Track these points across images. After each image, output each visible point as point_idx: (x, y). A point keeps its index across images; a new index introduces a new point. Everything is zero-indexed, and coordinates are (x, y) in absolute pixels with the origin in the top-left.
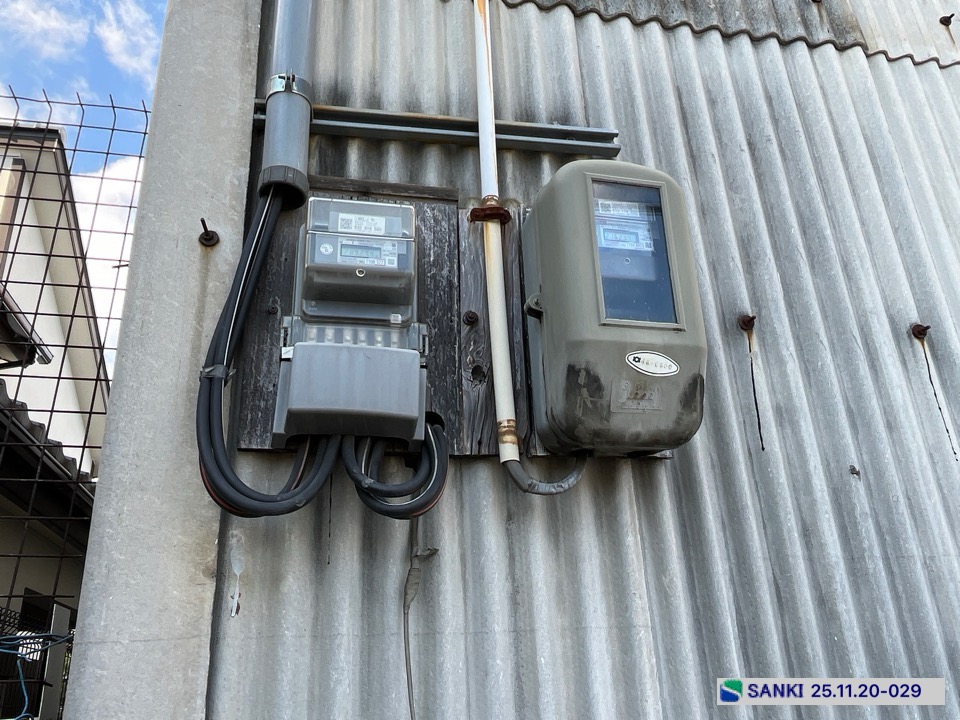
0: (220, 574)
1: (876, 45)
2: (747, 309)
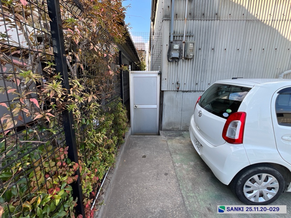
1: (221, 19)
2: (200, 48)
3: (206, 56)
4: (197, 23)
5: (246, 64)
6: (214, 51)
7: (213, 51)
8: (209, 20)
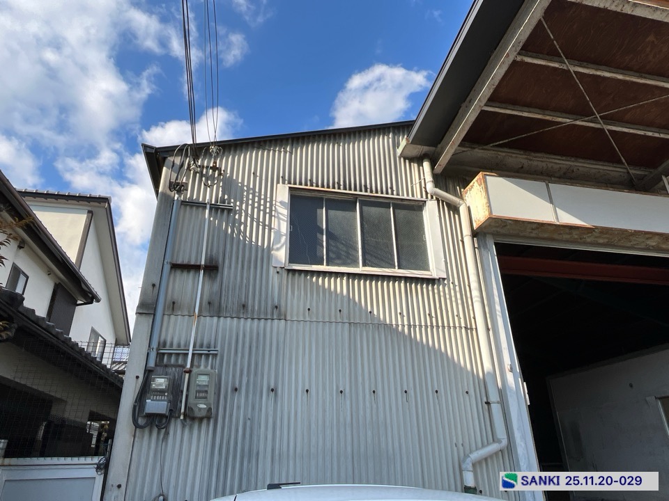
0: (134, 436)
1: (288, 318)
2: (237, 386)
3: (253, 408)
4: (227, 324)
5: (369, 433)
6: (276, 395)
7: (272, 394)
8: (259, 319)
